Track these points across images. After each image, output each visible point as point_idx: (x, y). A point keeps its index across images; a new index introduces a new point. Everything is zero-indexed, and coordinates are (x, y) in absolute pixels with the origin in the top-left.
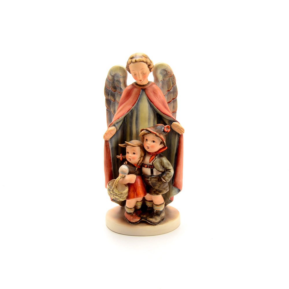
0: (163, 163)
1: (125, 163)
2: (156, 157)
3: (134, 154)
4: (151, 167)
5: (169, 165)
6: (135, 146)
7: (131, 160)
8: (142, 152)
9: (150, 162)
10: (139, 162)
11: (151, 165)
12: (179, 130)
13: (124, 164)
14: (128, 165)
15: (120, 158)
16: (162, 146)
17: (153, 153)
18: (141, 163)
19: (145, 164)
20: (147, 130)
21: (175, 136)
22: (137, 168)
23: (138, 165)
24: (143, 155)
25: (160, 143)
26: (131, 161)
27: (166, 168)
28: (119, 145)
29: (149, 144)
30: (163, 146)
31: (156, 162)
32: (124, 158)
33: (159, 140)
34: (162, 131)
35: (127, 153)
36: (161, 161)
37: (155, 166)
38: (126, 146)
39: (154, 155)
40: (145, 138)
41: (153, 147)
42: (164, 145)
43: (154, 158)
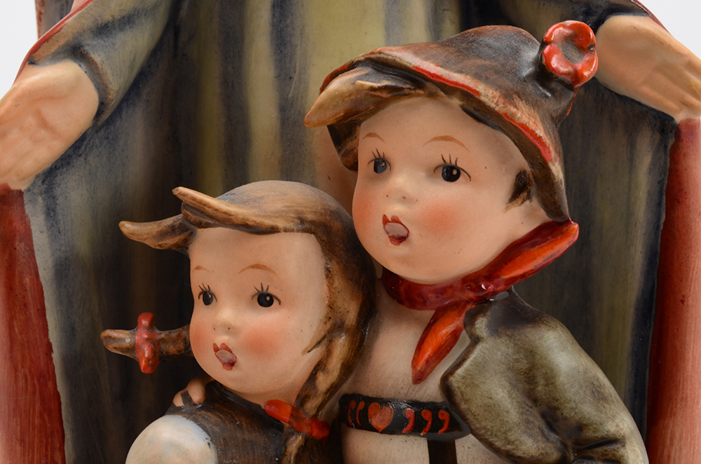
0: (550, 379)
1: (187, 398)
2: (481, 325)
3: (265, 300)
4: (437, 425)
5: (599, 396)
6: (268, 222)
7: (241, 360)
8: (338, 282)
9: (419, 378)
10: (312, 377)
11: (433, 407)
12: (662, 80)
13: (177, 411)
14: (213, 418)
15: (133, 348)
16: (530, 215)
17: (443, 290)
18: (333, 389)
19: (369, 400)
20: (380, 65)
21: (632, 145)
22: (295, 444)
23: (311, 406)
24: (351, 312)
25: (505, 185)
26: (233, 373)
27: (581, 427)
28: (127, 227)
29: (404, 199)
30: (542, 217)
31: (481, 366)
32: (172, 349)
33: (504, 159)
34: (527, 71)
35: (199, 303)
36: (524, 365)
37: (473, 406)
38: (187, 232)
39: (457, 306)
40: (366, 149)
41: (441, 223)
42: (550, 205)
43: (455, 336)
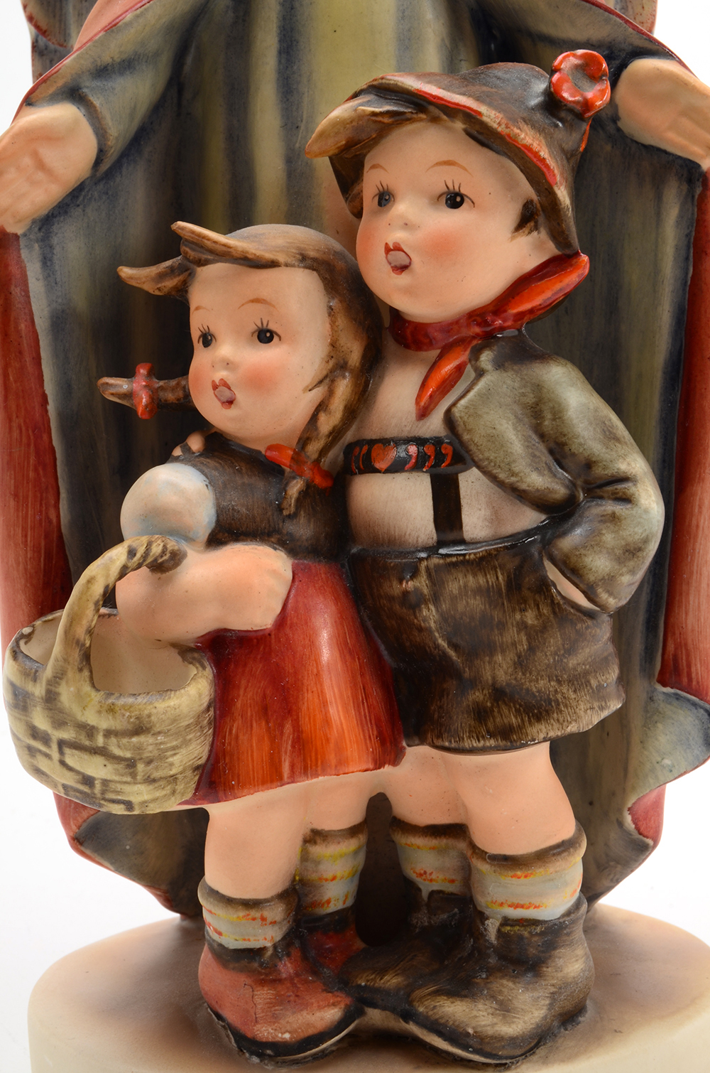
0: (558, 414)
1: (187, 450)
2: (486, 358)
3: (265, 336)
4: (440, 457)
6: (269, 256)
7: (240, 396)
8: (342, 321)
9: (423, 413)
10: (314, 418)
11: (437, 442)
12: (686, 123)
13: (177, 459)
14: (212, 463)
15: (129, 395)
16: (539, 246)
17: (449, 327)
18: (336, 434)
19: (372, 443)
20: (382, 90)
22: (295, 488)
23: (313, 449)
24: (355, 352)
25: (511, 214)
26: (232, 412)
28: (126, 272)
29: (406, 226)
30: (551, 250)
32: (170, 397)
33: (510, 186)
34: (534, 101)
35: (198, 346)
36: (530, 399)
37: (476, 436)
38: (187, 273)
39: (462, 342)
41: (443, 249)
42: (558, 236)
43: (460, 370)
